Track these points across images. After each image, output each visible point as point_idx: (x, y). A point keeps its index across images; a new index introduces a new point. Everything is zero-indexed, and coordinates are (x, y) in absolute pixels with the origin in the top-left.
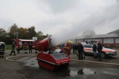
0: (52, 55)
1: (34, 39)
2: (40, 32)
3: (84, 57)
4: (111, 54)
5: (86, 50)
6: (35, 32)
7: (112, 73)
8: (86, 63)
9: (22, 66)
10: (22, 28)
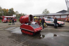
0: (31, 26)
1: (14, 16)
2: (17, 12)
3: (47, 27)
4: (61, 24)
5: (47, 22)
6: (14, 12)
7: (67, 36)
8: (49, 30)
9: (10, 33)
10: (5, 9)
